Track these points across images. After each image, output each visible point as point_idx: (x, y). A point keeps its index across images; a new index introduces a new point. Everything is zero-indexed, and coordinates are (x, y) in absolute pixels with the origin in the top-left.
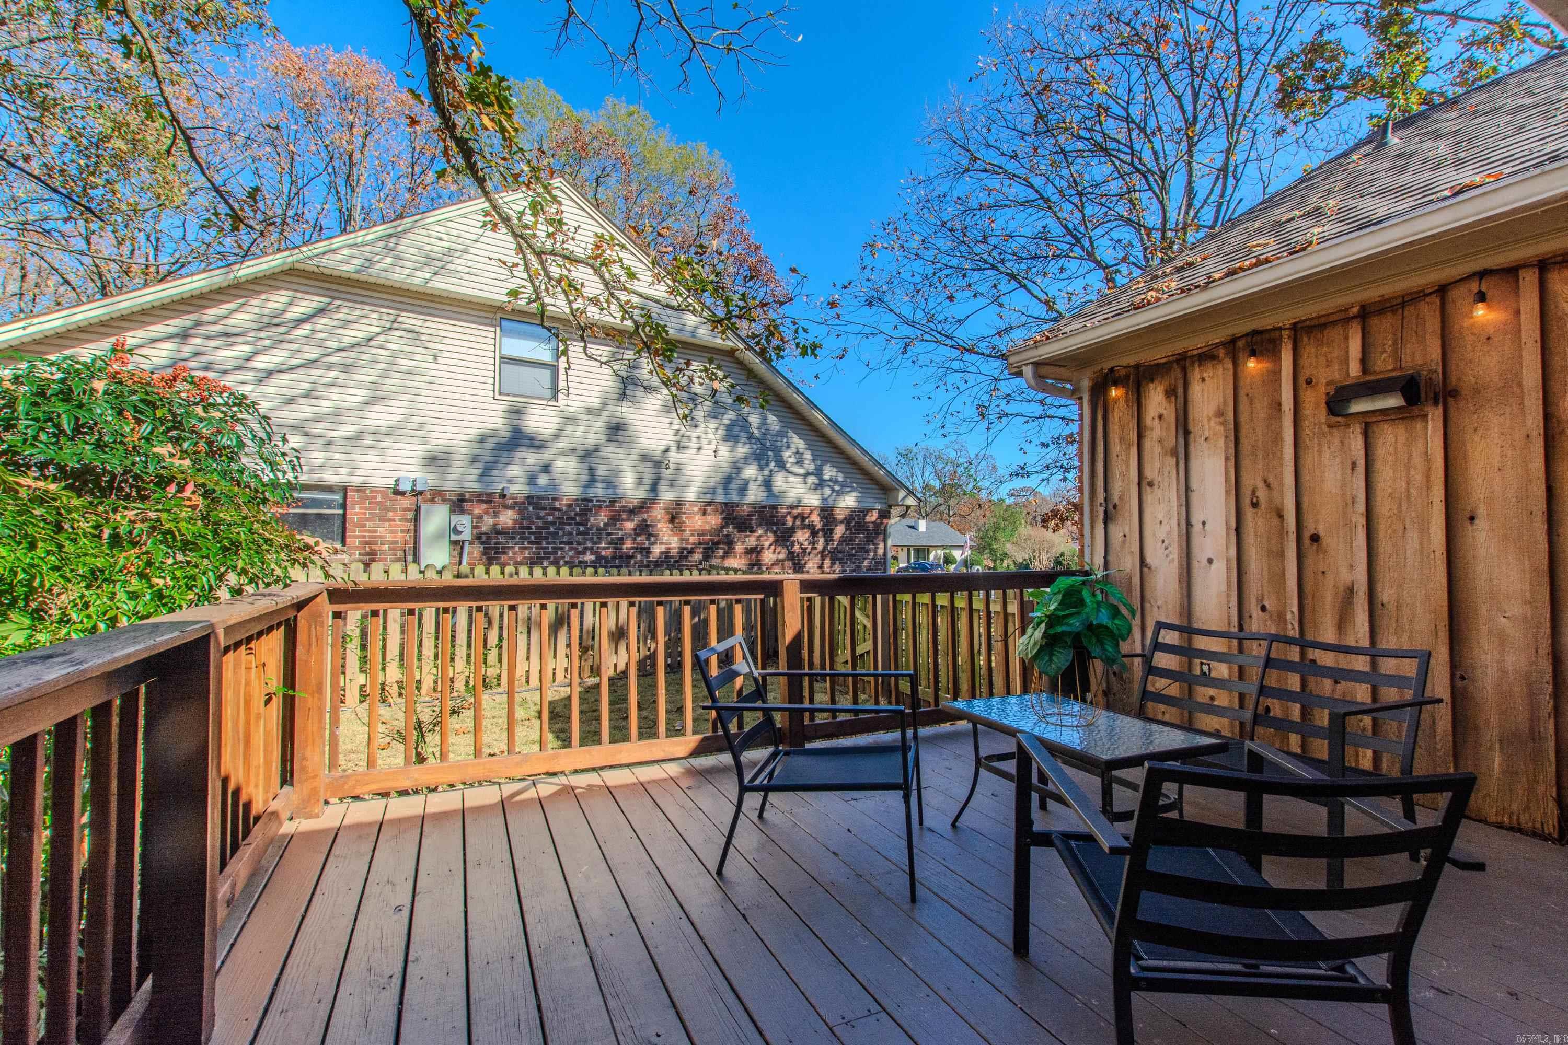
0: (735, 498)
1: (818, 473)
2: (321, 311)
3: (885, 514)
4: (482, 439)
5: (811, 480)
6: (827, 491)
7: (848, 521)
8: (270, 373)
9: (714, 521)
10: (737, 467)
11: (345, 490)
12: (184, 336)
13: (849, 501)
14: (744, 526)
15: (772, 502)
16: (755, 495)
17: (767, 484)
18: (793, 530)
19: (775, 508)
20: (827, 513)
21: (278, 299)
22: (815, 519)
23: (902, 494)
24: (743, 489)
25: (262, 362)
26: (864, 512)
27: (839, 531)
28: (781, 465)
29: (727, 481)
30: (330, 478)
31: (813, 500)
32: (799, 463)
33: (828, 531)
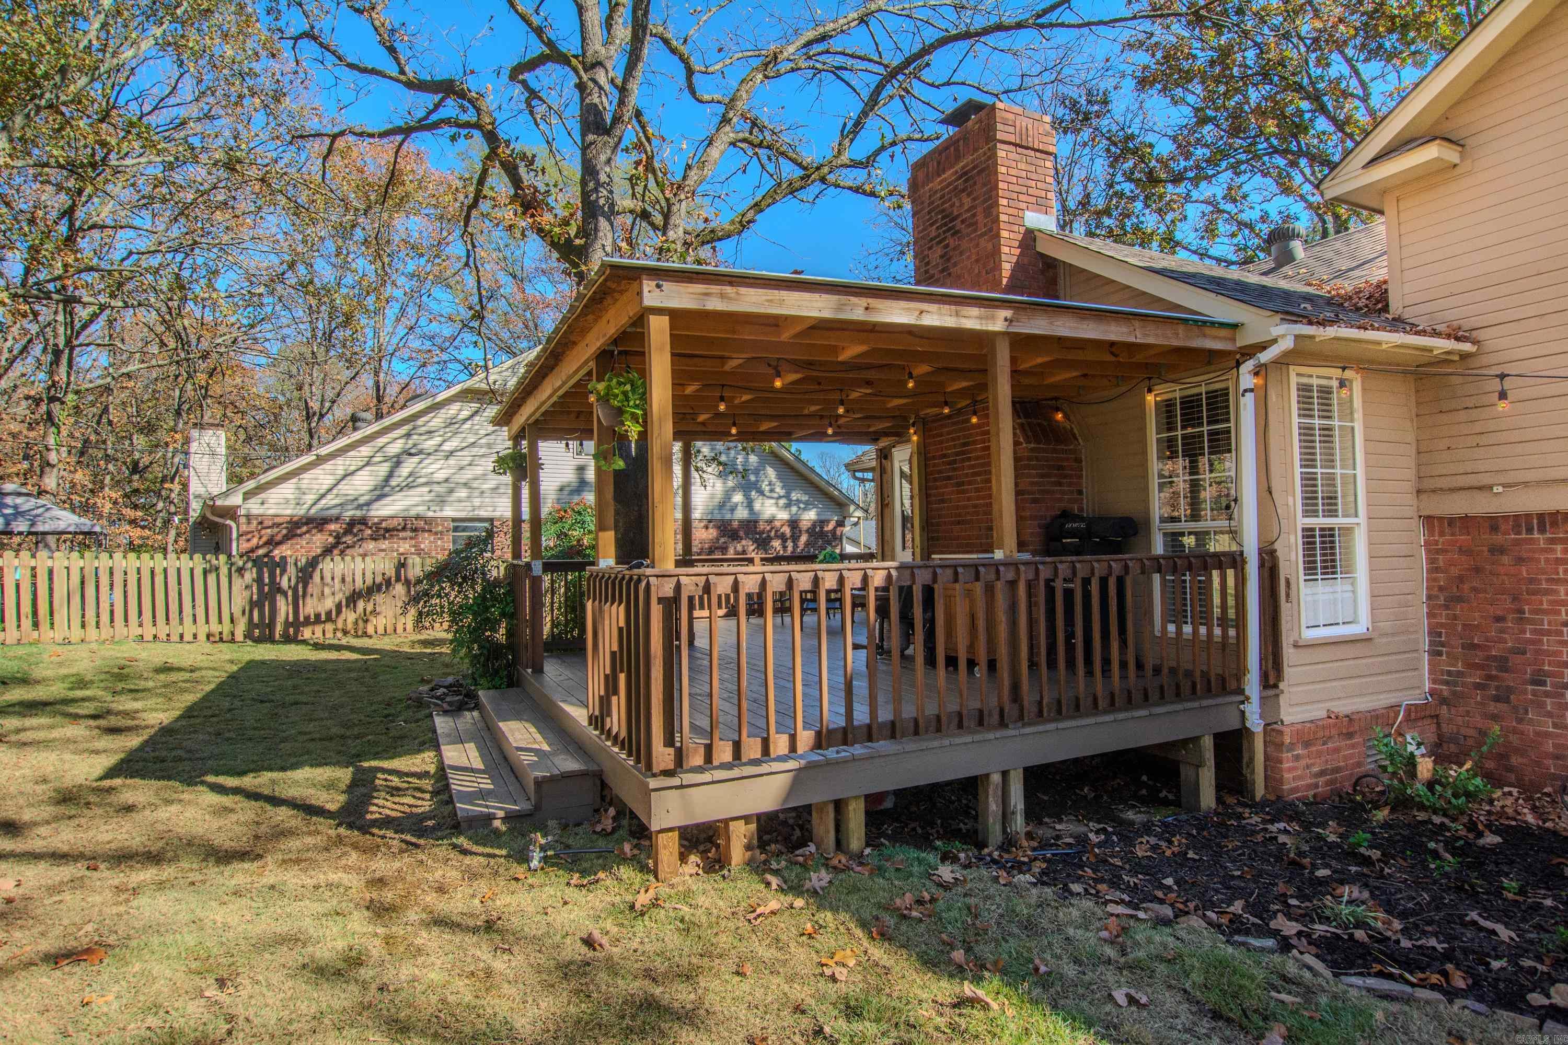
0: (728, 517)
1: (787, 496)
2: (476, 413)
3: (841, 524)
4: (561, 489)
5: (782, 502)
6: (794, 509)
7: (811, 531)
8: (451, 453)
9: (713, 533)
10: (728, 495)
11: (491, 520)
12: (408, 435)
13: (811, 515)
14: (734, 536)
15: (753, 518)
16: (742, 514)
17: (750, 504)
18: (769, 539)
19: (756, 522)
20: (794, 523)
21: (454, 408)
22: (787, 530)
23: (852, 508)
24: (733, 510)
25: (447, 447)
26: (822, 522)
27: (804, 538)
28: (761, 493)
29: (722, 506)
30: (483, 514)
31: (784, 515)
32: (772, 491)
33: (795, 538)
